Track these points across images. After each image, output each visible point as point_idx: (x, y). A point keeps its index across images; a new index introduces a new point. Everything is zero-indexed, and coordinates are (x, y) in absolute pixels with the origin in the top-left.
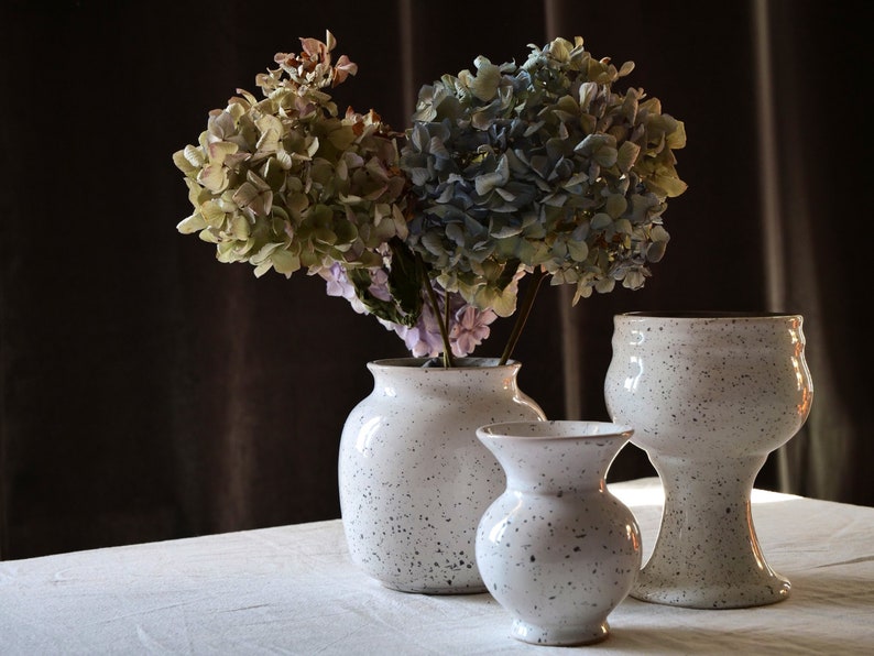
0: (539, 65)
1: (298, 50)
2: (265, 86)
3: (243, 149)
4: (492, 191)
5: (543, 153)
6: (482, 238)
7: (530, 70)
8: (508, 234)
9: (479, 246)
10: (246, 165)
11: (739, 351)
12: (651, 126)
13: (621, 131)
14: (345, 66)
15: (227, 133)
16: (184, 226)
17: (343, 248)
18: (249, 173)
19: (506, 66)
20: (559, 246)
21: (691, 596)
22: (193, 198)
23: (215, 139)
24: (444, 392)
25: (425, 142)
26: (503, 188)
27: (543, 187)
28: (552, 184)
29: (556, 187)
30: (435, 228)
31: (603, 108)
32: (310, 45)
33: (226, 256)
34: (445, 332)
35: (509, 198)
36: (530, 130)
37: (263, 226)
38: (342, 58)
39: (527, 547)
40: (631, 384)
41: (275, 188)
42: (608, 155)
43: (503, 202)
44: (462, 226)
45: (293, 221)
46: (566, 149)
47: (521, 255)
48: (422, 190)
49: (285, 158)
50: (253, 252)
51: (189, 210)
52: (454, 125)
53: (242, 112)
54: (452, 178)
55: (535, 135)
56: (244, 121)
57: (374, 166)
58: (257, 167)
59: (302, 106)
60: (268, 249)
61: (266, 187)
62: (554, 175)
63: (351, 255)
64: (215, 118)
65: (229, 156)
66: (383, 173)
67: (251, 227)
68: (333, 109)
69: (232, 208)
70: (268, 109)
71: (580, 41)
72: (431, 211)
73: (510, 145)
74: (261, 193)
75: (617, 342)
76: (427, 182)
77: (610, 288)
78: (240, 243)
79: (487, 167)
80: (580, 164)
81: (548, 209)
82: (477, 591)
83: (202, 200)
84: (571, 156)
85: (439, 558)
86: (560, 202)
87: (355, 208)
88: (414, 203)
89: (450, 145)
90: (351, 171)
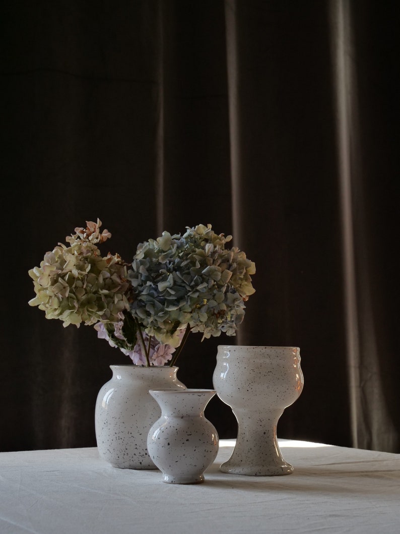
0: (189, 235)
1: (85, 227)
2: (70, 242)
3: (58, 269)
4: (165, 290)
5: (189, 274)
6: (162, 310)
7: (186, 238)
8: (173, 309)
9: (160, 314)
10: (59, 275)
11: (268, 361)
12: (239, 264)
13: (225, 266)
14: (106, 234)
15: (52, 262)
16: (32, 303)
17: (101, 313)
18: (60, 279)
19: (175, 236)
20: (195, 315)
21: (246, 470)
22: (36, 290)
23: (47, 264)
24: (142, 378)
25: (138, 268)
26: (171, 288)
27: (188, 288)
28: (192, 287)
29: (194, 288)
30: (142, 306)
31: (216, 256)
32: (90, 224)
33: (49, 317)
34: (147, 355)
35: (173, 292)
36: (183, 264)
37: (65, 302)
38: (105, 231)
39: (166, 439)
40: (223, 375)
41: (70, 286)
42: (217, 275)
43: (171, 295)
44: (153, 305)
45: (78, 300)
46: (198, 272)
47: (181, 319)
48: (136, 289)
49: (75, 272)
50: (61, 314)
51: (34, 295)
52: (151, 261)
53: (60, 253)
54: (149, 283)
55: (186, 265)
56: (60, 257)
57: (115, 277)
58: (63, 276)
59: (84, 251)
60: (67, 312)
61: (67, 285)
62: (193, 283)
63: (105, 316)
64: (48, 255)
65: (51, 271)
66: (118, 280)
67: (60, 303)
68: (98, 252)
69: (52, 294)
70: (70, 251)
71: (210, 226)
72: (140, 298)
73: (175, 270)
74: (64, 288)
75: (219, 357)
76: (139, 285)
77: (218, 334)
78: (56, 310)
79: (165, 279)
80: (204, 279)
81: (191, 298)
82: (153, 468)
83: (39, 290)
84: (201, 276)
85: (136, 452)
86: (196, 295)
87: (106, 296)
88: (132, 294)
89: (149, 270)
90: (104, 279)
